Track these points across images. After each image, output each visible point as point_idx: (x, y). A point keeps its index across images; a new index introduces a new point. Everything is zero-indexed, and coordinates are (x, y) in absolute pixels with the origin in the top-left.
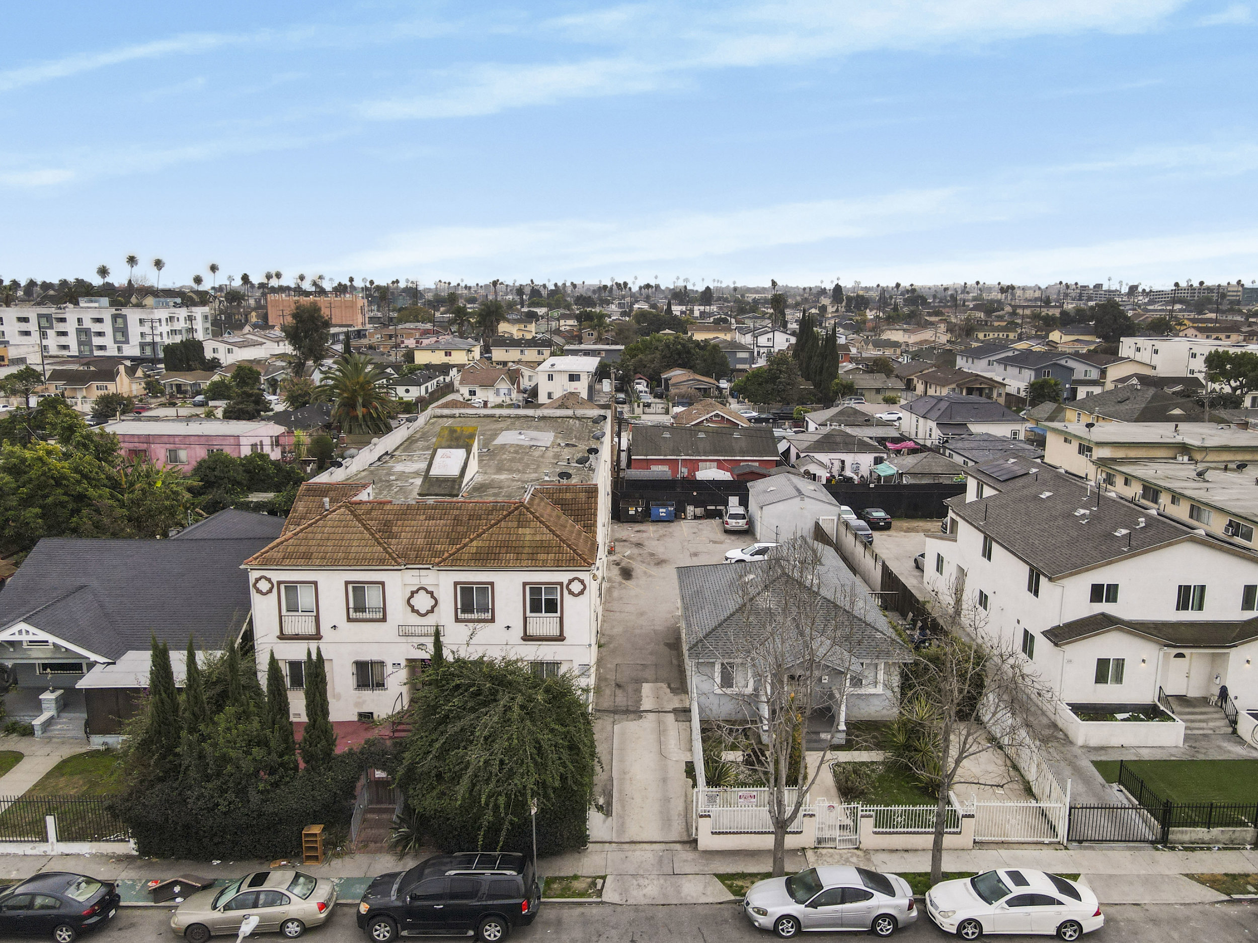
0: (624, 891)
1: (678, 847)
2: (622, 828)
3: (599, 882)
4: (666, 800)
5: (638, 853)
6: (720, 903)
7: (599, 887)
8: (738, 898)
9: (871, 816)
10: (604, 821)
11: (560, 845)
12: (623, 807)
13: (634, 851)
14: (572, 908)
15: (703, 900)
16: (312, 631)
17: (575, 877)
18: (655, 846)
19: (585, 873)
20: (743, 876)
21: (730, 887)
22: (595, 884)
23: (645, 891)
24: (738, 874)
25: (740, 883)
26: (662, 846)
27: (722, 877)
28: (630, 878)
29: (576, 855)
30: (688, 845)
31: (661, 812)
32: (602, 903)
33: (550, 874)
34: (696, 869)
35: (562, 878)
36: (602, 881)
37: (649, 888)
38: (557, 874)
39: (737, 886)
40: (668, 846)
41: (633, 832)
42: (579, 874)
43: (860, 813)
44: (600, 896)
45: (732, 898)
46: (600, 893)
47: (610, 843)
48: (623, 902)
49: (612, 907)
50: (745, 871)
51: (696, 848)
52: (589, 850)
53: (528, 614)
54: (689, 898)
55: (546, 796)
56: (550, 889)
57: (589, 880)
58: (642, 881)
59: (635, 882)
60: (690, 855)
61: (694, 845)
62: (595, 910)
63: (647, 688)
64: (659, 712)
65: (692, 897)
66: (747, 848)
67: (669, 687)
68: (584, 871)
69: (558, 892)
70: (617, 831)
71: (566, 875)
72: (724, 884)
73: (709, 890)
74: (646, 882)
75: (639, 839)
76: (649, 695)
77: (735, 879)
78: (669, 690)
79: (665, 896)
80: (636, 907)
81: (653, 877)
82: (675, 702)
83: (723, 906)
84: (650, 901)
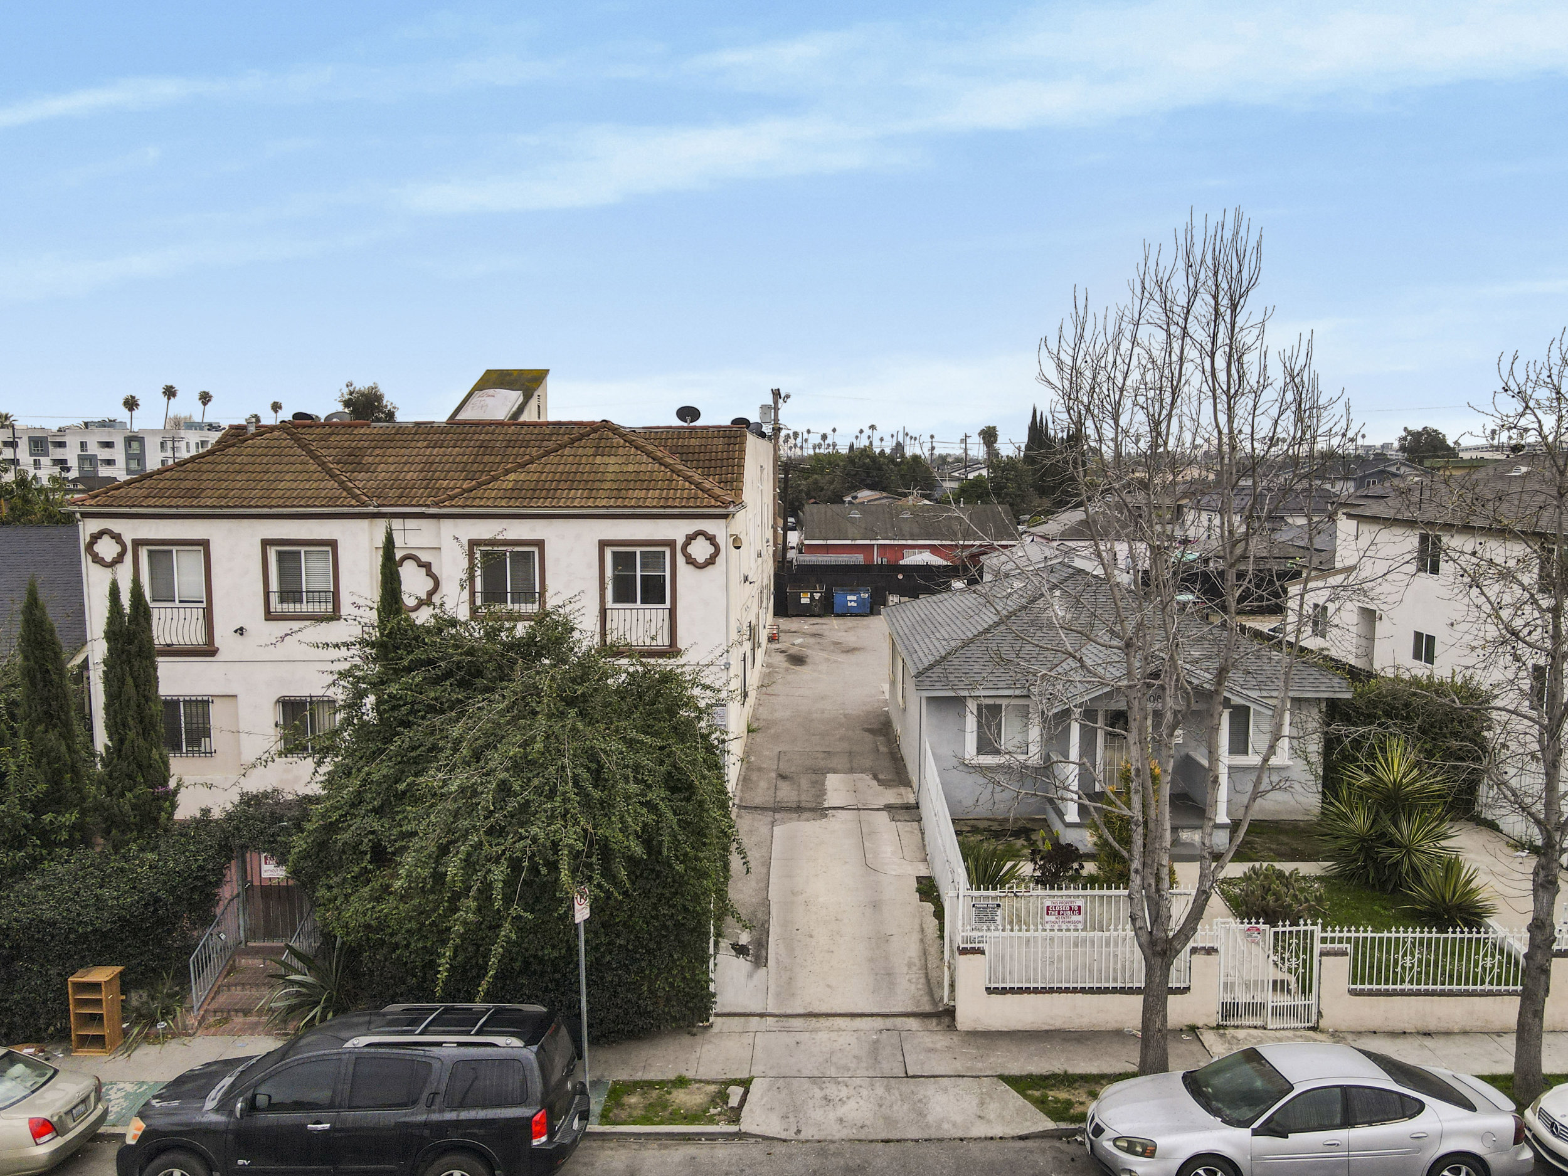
0: (792, 1111)
1: (913, 1024)
2: (788, 988)
3: (736, 1093)
4: (881, 939)
5: (823, 1036)
6: (1022, 1138)
7: (734, 1102)
8: (1063, 1125)
9: (1344, 953)
10: (750, 976)
11: (648, 1014)
12: (790, 950)
13: (816, 1031)
14: (666, 1147)
15: (980, 1130)
16: (197, 638)
17: (681, 1082)
18: (859, 1023)
19: (704, 1073)
20: (1067, 1080)
21: (1041, 1103)
22: (723, 1097)
23: (842, 1111)
24: (1054, 1076)
25: (1063, 1095)
26: (879, 1023)
27: (1019, 1083)
28: (806, 1084)
29: (686, 1040)
30: (934, 1021)
31: (871, 960)
32: (741, 1135)
33: (623, 1075)
34: (958, 1066)
35: (650, 1084)
36: (740, 1090)
37: (852, 1104)
38: (639, 1076)
39: (1057, 1101)
40: (889, 1023)
41: (812, 996)
42: (690, 1075)
43: (1318, 947)
44: (736, 1120)
45: (1050, 1125)
46: (735, 1115)
47: (762, 1015)
48: (790, 1135)
49: (763, 1146)
50: (1071, 1071)
51: (952, 1027)
52: (715, 1030)
53: (609, 603)
54: (946, 1126)
55: (608, 873)
56: (620, 1105)
57: (713, 1088)
58: (832, 1090)
59: (818, 1093)
60: (941, 1040)
61: (946, 1020)
62: (723, 1152)
63: (833, 781)
64: (859, 809)
65: (954, 1125)
66: (1066, 1026)
67: (875, 777)
68: (701, 1070)
69: (637, 1113)
70: (778, 994)
71: (660, 1077)
72: (1025, 1096)
73: (992, 1109)
74: (844, 1092)
75: (824, 1009)
76: (837, 789)
77: (1052, 1087)
78: (875, 782)
79: (889, 1121)
80: (821, 1146)
81: (858, 1081)
82: (890, 796)
83: (1030, 1144)
84: (853, 1133)
